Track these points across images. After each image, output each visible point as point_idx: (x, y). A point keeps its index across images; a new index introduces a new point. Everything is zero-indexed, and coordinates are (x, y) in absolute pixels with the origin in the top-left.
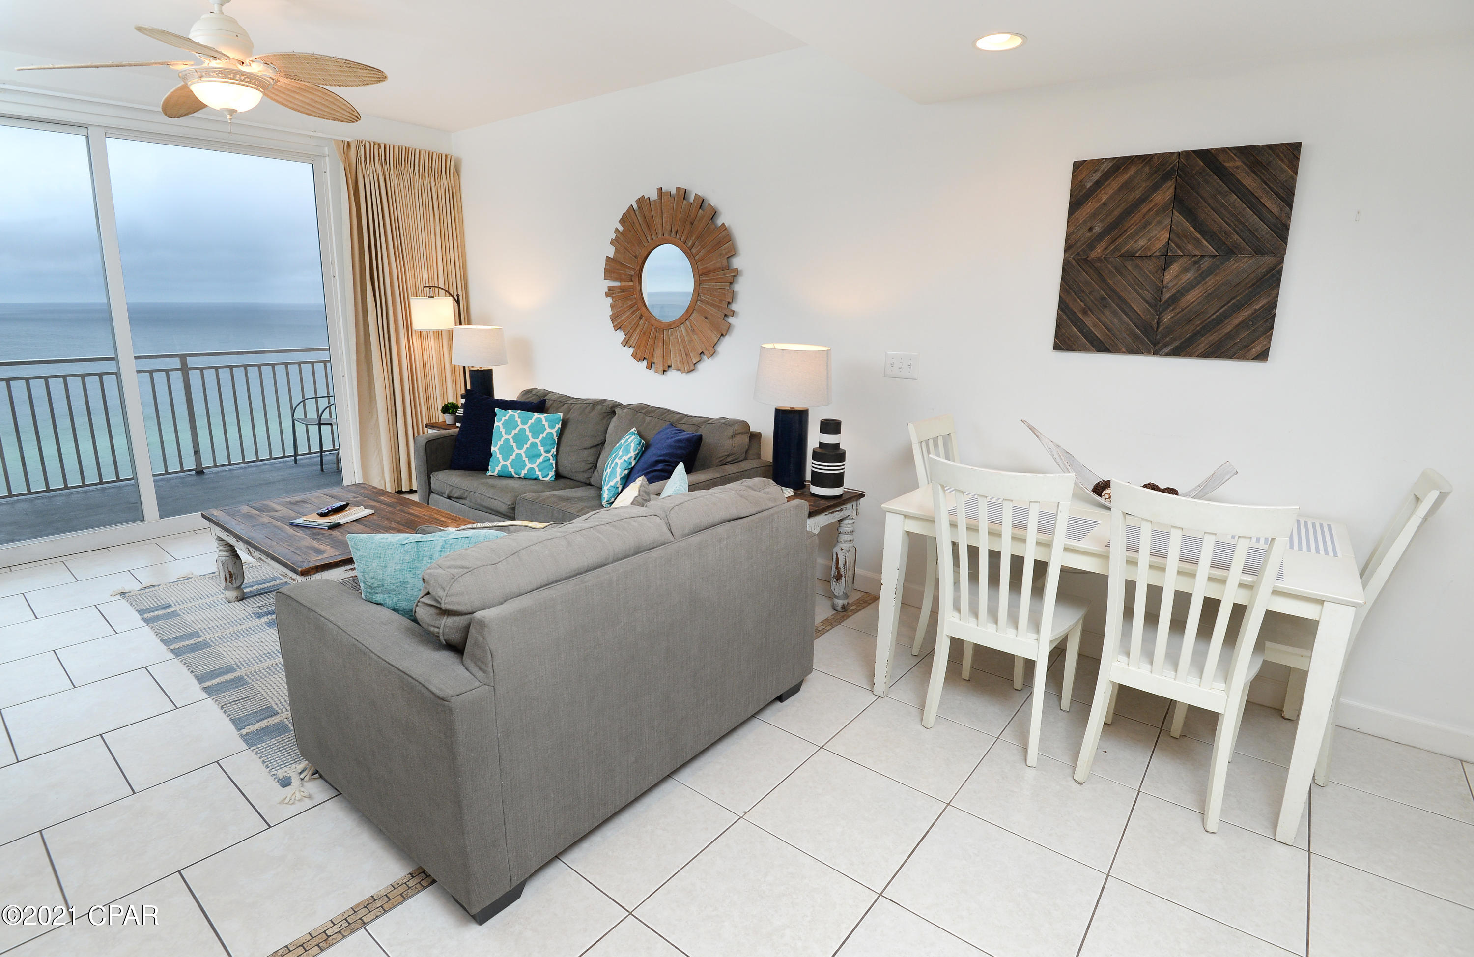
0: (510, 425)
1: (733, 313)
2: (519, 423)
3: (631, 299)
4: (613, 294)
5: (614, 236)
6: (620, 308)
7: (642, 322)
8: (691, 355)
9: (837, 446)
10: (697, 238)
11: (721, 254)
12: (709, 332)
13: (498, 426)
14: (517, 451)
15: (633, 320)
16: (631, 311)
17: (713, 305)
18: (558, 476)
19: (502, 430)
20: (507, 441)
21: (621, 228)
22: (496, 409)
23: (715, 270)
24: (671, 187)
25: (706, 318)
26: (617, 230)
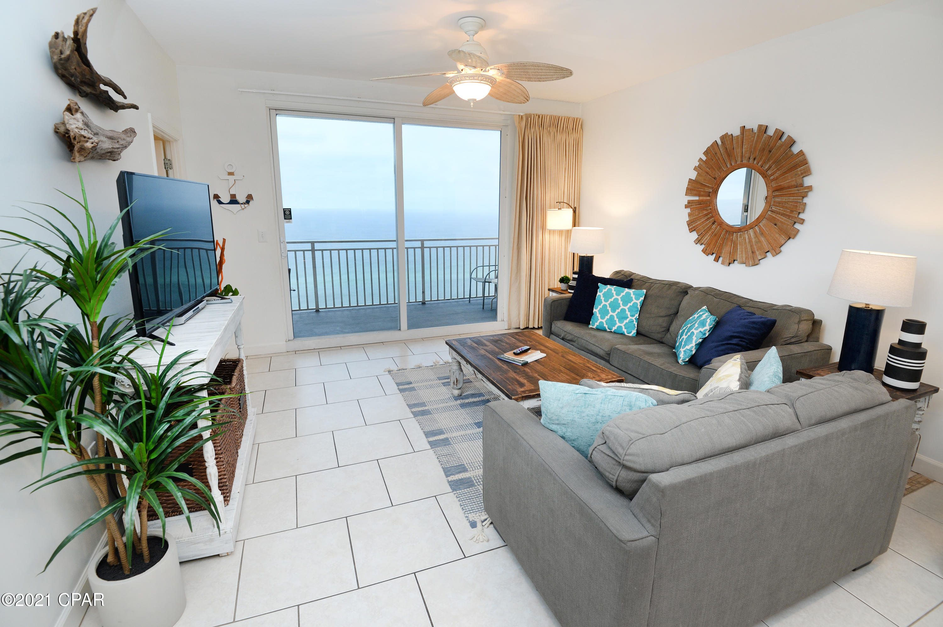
0: (608, 296)
1: (802, 221)
2: (614, 294)
3: (707, 210)
4: (691, 206)
5: (697, 164)
6: (696, 216)
7: (714, 226)
8: (757, 253)
9: (919, 345)
10: (774, 163)
11: (796, 175)
12: (777, 235)
13: (600, 295)
14: (611, 313)
15: (707, 225)
16: (706, 218)
17: (783, 215)
18: (638, 333)
19: (602, 298)
20: (605, 306)
21: (704, 158)
22: (599, 284)
23: (789, 187)
24: (752, 125)
25: (776, 225)
26: (701, 160)
